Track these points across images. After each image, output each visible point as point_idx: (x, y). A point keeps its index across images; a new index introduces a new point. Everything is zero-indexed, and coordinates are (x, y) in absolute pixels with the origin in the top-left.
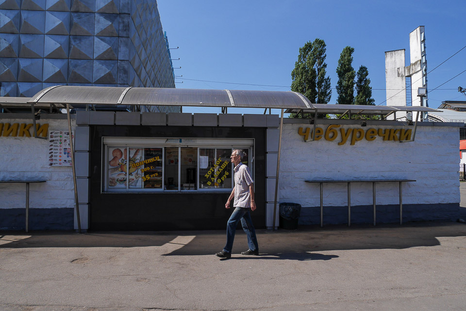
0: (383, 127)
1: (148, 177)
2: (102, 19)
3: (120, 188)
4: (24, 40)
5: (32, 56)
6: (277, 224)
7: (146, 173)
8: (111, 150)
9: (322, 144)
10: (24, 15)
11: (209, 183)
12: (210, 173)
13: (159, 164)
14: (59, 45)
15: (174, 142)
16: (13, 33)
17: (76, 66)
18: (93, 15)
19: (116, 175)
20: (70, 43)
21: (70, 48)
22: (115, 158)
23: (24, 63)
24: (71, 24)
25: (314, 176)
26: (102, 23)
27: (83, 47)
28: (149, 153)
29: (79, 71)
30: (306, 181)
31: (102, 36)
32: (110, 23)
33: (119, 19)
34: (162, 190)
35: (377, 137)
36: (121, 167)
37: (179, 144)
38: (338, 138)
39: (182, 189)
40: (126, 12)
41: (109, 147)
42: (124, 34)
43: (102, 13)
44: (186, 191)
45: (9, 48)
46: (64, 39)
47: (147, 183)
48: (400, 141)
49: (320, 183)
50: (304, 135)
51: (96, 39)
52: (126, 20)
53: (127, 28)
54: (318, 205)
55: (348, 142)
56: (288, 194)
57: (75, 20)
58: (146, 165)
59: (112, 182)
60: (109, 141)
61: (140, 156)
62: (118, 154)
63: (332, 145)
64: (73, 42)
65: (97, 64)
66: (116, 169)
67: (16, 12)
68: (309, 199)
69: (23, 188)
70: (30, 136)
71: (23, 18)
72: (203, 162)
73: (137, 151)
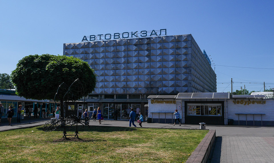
0: (257, 100)
1: (197, 112)
2: (184, 69)
3: (191, 115)
4: (164, 76)
5: (166, 80)
6: (227, 124)
7: (197, 111)
8: (189, 106)
9: (240, 104)
10: (164, 69)
11: (211, 114)
12: (211, 112)
13: (199, 109)
14: (173, 77)
15: (203, 105)
16: (161, 74)
17: (177, 82)
18: (181, 68)
19: (190, 112)
20: (175, 76)
21: (175, 78)
22: (190, 108)
23: (164, 82)
24: (176, 71)
25: (237, 113)
26: (184, 70)
27: (179, 77)
28: (197, 107)
29: (178, 84)
30: (236, 114)
31: (184, 73)
32: (186, 70)
33: (188, 69)
34: (200, 115)
35: (255, 103)
36: (191, 110)
37: (204, 105)
38: (244, 103)
39: (205, 115)
40: (190, 66)
41: (188, 106)
42: (190, 73)
43: (184, 67)
44: (206, 116)
45: (160, 79)
46: (174, 75)
47: (197, 114)
48: (263, 104)
49: (239, 114)
50: (235, 103)
51: (182, 75)
52: (190, 69)
53: (190, 71)
54: (238, 120)
55: (247, 104)
56: (231, 117)
57: (177, 70)
58: (197, 110)
59: (189, 113)
60: (188, 104)
61: (195, 107)
62: (190, 107)
63: (243, 105)
64: (176, 76)
65: (183, 82)
66: (190, 110)
67: (162, 69)
68: (236, 118)
69: (171, 114)
70: (172, 103)
71: (163, 70)
72: (210, 109)
73: (195, 106)
